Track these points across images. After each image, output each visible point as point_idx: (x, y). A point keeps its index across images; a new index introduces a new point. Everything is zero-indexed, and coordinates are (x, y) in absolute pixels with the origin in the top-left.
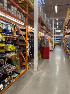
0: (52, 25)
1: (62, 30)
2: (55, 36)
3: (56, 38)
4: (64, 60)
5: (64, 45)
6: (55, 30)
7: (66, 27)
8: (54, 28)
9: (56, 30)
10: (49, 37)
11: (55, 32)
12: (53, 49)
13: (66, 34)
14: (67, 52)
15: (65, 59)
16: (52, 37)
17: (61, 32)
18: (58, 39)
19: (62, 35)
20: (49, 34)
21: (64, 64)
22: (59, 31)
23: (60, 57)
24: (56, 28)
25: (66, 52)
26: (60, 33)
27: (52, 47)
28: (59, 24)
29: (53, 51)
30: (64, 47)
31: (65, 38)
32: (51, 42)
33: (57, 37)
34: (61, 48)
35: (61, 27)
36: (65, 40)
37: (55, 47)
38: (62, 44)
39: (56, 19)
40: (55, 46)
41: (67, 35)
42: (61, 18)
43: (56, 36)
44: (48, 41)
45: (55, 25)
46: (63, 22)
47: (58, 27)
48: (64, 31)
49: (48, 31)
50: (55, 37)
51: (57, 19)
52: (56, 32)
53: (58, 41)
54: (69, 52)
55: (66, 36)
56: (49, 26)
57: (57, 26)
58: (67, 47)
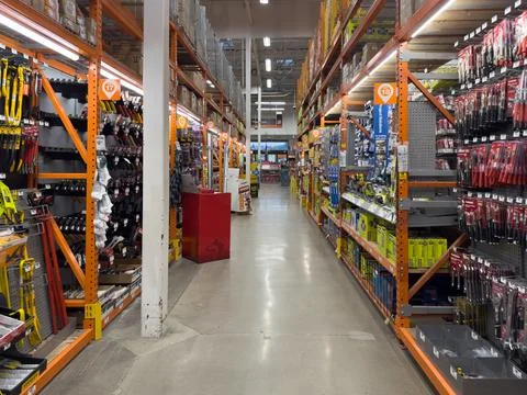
0: (239, 74)
1: (290, 99)
2: (254, 132)
3: (260, 145)
4: (307, 265)
5: (306, 181)
6: (254, 98)
7: (319, 86)
8: (249, 91)
9: (259, 103)
10: (225, 136)
11: (254, 108)
12: (248, 205)
13: (318, 124)
14: (323, 216)
15: (313, 256)
16: (241, 136)
17: (289, 111)
18: (272, 152)
19: (290, 128)
20: (224, 120)
21: (309, 279)
22: (278, 107)
23: (285, 245)
24: (258, 91)
25: (317, 218)
26: (280, 117)
27: (240, 192)
28: (275, 67)
29: (247, 214)
30: (303, 192)
31: (311, 145)
32: (234, 164)
33: (265, 139)
34: (287, 197)
35: (285, 85)
36: (311, 155)
37: (255, 195)
38: (293, 179)
39: (259, 42)
40: (257, 185)
41: (322, 128)
42: (288, 35)
43: (261, 131)
44: (219, 160)
45: (253, 70)
46: (299, 61)
47: (269, 84)
48: (306, 104)
49: (218, 102)
50: (254, 139)
51: (267, 42)
52: (260, 109)
53: (272, 158)
54: (333, 217)
55: (315, 133)
56: (227, 79)
57: (265, 76)
58: (327, 189)
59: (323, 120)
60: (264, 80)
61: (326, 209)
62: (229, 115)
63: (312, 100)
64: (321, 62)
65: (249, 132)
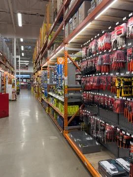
0: (11, 50)
1: (30, 60)
2: (17, 71)
3: (20, 76)
4: (37, 116)
5: (37, 88)
6: (17, 59)
7: (40, 56)
8: (15, 57)
9: (19, 61)
10: (6, 73)
11: (17, 63)
12: (16, 97)
13: (40, 69)
14: (42, 100)
15: (39, 113)
16: (13, 73)
17: (30, 64)
18: (24, 78)
19: (31, 70)
20: (6, 67)
21: (37, 121)
22: (26, 63)
23: (29, 111)
24: (19, 57)
25: (40, 101)
26: (27, 66)
27: (13, 93)
28: (25, 49)
29: (15, 100)
30: (36, 92)
31: (38, 76)
32: (10, 83)
33: (22, 74)
34: (30, 94)
35: (29, 55)
36: (38, 79)
37: (18, 93)
38: (32, 88)
39: (18, 40)
40: (19, 90)
41: (42, 71)
42: (29, 38)
43: (20, 71)
44: (4, 82)
45: (17, 50)
46: (34, 47)
47: (23, 54)
48: (36, 63)
49: (3, 61)
50: (18, 74)
51: (22, 40)
52: (19, 63)
53: (25, 80)
54: (45, 100)
55: (40, 72)
56: (6, 52)
57: (21, 52)
58: (43, 91)
59: (42, 68)
60: (21, 53)
61: (43, 97)
62: (8, 65)
63: (38, 61)
64: (41, 48)
65: (16, 71)
